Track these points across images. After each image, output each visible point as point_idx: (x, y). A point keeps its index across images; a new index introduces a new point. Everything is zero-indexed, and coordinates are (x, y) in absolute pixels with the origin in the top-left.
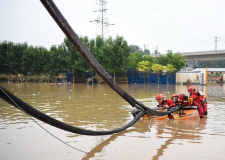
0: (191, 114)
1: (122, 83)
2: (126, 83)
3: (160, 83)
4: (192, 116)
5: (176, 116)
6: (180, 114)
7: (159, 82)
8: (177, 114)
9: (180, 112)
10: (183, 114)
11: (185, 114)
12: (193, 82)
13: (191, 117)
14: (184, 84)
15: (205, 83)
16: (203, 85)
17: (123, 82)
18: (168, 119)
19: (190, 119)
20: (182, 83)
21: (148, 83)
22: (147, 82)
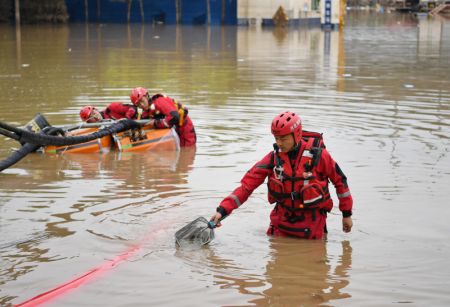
0: (158, 139)
1: (45, 22)
2: (60, 22)
3: (182, 22)
4: (160, 142)
5: (123, 143)
6: (133, 138)
7: (178, 16)
8: (127, 140)
9: (134, 135)
10: (141, 139)
11: (146, 137)
12: (296, 16)
13: (159, 145)
14: (267, 24)
15: (335, 20)
16: (328, 27)
17: (50, 17)
18: (106, 150)
19: (155, 150)
20: (259, 23)
21: (139, 20)
22: (136, 19)
